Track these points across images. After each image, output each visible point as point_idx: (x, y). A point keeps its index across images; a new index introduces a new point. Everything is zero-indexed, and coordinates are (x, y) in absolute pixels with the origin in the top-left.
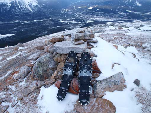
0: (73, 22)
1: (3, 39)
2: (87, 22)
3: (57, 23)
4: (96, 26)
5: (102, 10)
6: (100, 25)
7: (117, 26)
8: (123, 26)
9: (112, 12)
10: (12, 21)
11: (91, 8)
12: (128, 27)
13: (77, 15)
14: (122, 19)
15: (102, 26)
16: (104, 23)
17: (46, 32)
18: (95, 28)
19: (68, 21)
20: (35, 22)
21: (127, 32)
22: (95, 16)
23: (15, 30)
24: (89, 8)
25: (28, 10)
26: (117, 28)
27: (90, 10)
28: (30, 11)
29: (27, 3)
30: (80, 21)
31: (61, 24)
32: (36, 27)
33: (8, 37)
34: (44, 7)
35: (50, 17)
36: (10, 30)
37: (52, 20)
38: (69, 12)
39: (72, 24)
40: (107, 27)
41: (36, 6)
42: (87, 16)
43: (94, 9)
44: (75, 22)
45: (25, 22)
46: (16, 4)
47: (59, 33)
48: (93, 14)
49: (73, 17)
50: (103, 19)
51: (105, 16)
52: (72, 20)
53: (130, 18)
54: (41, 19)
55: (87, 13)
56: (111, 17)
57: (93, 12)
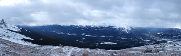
0: (149, 41)
1: (111, 44)
2: (157, 41)
3: (140, 40)
4: (161, 44)
5: (165, 35)
6: (163, 43)
7: (173, 44)
8: (176, 44)
9: (170, 36)
10: (117, 36)
11: (159, 34)
12: (179, 44)
13: (151, 37)
14: (176, 39)
15: (164, 44)
16: (166, 42)
17: (133, 45)
18: (161, 45)
19: (146, 40)
20: (128, 39)
21: (178, 49)
22: (161, 38)
23: (117, 41)
24: (158, 34)
25: (126, 32)
26: (173, 45)
27: (158, 35)
28: (127, 33)
29: (126, 29)
30: (153, 40)
31: (142, 41)
32: (128, 41)
33: (113, 44)
34: (134, 32)
35: (136, 37)
36: (115, 41)
37: (137, 39)
38: (147, 35)
39: (148, 41)
40: (167, 45)
41: (130, 31)
42: (156, 38)
43: (160, 34)
44: (150, 41)
45: (123, 38)
46: (121, 29)
47: (140, 47)
48: (160, 37)
49: (149, 38)
50: (165, 40)
51: (166, 38)
52: (148, 40)
53: (179, 39)
54: (132, 37)
55: (157, 36)
56: (169, 38)
57: (160, 36)
